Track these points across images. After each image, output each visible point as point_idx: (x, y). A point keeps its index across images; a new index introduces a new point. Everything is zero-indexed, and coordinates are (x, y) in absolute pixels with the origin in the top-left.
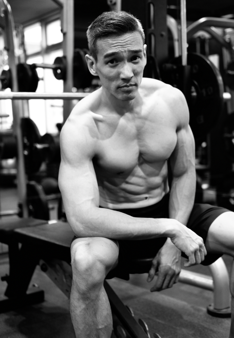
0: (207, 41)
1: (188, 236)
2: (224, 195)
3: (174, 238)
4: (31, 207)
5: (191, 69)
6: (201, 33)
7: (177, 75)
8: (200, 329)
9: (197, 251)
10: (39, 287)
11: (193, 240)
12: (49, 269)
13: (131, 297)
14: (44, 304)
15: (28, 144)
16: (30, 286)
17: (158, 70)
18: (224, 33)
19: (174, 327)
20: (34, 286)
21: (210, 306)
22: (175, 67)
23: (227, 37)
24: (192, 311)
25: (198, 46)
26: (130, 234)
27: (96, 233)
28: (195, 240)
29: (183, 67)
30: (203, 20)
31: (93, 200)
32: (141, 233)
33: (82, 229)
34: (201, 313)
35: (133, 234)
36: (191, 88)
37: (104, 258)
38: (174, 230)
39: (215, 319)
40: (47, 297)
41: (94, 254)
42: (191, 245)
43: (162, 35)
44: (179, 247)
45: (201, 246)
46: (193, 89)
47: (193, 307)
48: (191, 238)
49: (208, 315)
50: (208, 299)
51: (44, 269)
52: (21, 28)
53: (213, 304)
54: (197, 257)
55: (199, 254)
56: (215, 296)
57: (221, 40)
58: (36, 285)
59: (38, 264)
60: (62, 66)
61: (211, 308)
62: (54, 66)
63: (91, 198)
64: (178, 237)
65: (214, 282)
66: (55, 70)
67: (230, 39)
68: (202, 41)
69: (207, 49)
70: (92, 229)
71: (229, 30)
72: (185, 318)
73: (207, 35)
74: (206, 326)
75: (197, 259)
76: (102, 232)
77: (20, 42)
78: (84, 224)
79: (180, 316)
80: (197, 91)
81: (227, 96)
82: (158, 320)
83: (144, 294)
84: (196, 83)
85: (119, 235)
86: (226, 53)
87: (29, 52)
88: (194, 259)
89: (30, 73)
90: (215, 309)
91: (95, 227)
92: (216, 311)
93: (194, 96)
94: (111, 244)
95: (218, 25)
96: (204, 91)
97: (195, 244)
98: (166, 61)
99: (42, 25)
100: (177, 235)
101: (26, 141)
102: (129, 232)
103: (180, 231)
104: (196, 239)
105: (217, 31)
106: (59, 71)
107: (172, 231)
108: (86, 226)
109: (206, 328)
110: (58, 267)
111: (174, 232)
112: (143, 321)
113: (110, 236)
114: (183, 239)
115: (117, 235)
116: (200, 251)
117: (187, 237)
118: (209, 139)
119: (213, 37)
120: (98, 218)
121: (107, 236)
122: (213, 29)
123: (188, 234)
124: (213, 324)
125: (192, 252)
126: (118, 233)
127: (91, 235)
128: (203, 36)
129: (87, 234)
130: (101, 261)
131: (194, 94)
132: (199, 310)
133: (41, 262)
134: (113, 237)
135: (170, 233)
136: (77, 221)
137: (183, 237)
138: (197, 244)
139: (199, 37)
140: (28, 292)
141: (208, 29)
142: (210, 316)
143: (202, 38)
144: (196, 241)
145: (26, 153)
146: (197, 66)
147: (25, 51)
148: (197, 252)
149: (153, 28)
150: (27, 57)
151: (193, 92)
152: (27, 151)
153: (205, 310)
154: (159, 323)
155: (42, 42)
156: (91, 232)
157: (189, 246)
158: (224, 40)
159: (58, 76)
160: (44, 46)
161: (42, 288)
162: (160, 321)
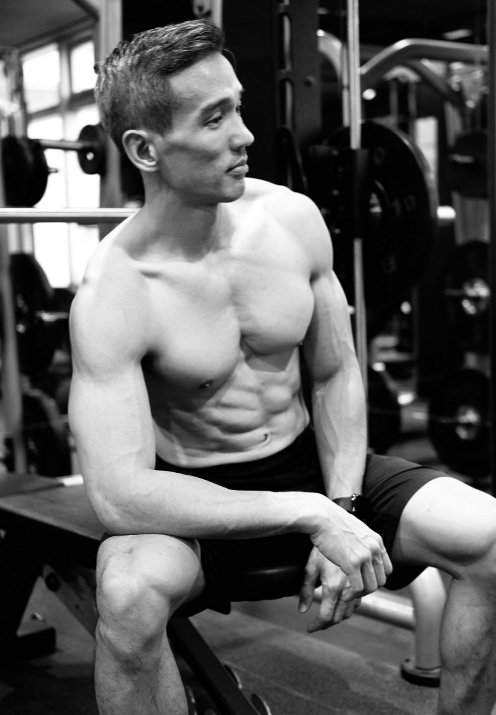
0: (413, 89)
1: (347, 530)
2: (444, 420)
3: (316, 534)
4: (32, 445)
5: (370, 157)
6: (399, 72)
7: (340, 169)
8: (385, 711)
9: (367, 564)
10: (44, 621)
11: (357, 539)
12: (64, 586)
13: (240, 643)
14: (56, 658)
15: (26, 310)
16: (26, 617)
17: (299, 160)
18: (449, 73)
19: (330, 707)
20: (34, 617)
21: (407, 661)
22: (335, 152)
23: (455, 80)
24: (370, 671)
25: (394, 98)
26: (219, 526)
27: (146, 525)
28: (363, 539)
29: (353, 152)
30: (402, 44)
31: (139, 453)
32: (243, 525)
33: (116, 517)
34: (388, 678)
35: (226, 528)
36: (369, 197)
37: (164, 580)
38: (315, 517)
39: (417, 690)
40: (62, 641)
41: (142, 574)
42: (352, 550)
43: (308, 84)
44: (328, 555)
45: (375, 553)
46: (374, 199)
47: (370, 664)
48: (353, 533)
49: (402, 681)
50: (403, 647)
51: (53, 586)
52: (14, 57)
53: (413, 658)
54: (367, 576)
55: (372, 569)
56: (418, 642)
57: (441, 87)
58: (38, 616)
59: (41, 574)
60: (96, 144)
61: (410, 667)
62: (79, 145)
63: (136, 449)
64: (324, 531)
65: (416, 612)
66: (82, 153)
67: (460, 84)
68: (403, 87)
69: (412, 105)
70: (137, 518)
71: (457, 66)
72: (355, 687)
73: (412, 77)
74: (396, 705)
75: (368, 580)
76: (159, 524)
77: (14, 87)
78: (121, 508)
79: (345, 685)
80: (382, 204)
81: (445, 213)
82: (296, 693)
83: (269, 634)
84: (380, 186)
85: (196, 529)
86: (452, 114)
87: (33, 107)
88: (361, 580)
89: (30, 157)
90: (417, 668)
91: (144, 514)
92: (418, 673)
93: (376, 213)
94: (180, 548)
95: (435, 55)
96: (397, 204)
97: (361, 547)
98: (317, 138)
99: (60, 50)
100: (324, 527)
101: (21, 303)
102: (217, 523)
103: (328, 520)
104: (366, 536)
105: (434, 67)
106: (90, 156)
107: (310, 519)
108: (125, 512)
109: (397, 709)
110: (81, 581)
111: (315, 522)
112: (261, 698)
113: (177, 533)
114: (334, 537)
115: (190, 529)
116: (374, 563)
117: (345, 532)
118: (415, 296)
119: (425, 79)
120: (150, 494)
121: (171, 532)
122: (427, 64)
123: (347, 526)
124: (412, 701)
125: (356, 566)
126: (193, 526)
127: (137, 529)
128: (403, 76)
129: (127, 527)
130: (158, 588)
131: (377, 210)
132: (383, 671)
133: (47, 570)
134: (183, 534)
135: (307, 522)
136: (106, 500)
137: (335, 533)
138: (366, 547)
139: (396, 80)
140: (21, 632)
141: (415, 63)
142: (408, 684)
143: (402, 80)
144: (364, 542)
145: (21, 328)
146: (381, 150)
147: (24, 105)
148: (366, 566)
149: (288, 67)
150: (28, 118)
151: (373, 206)
152: (23, 325)
153: (396, 669)
154: (298, 698)
155: (60, 84)
156: (135, 524)
157: (348, 552)
158: (449, 87)
159: (87, 167)
160: (66, 93)
161: (50, 624)
162: (302, 696)
